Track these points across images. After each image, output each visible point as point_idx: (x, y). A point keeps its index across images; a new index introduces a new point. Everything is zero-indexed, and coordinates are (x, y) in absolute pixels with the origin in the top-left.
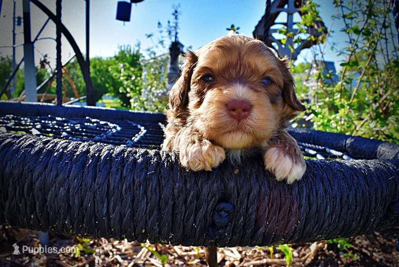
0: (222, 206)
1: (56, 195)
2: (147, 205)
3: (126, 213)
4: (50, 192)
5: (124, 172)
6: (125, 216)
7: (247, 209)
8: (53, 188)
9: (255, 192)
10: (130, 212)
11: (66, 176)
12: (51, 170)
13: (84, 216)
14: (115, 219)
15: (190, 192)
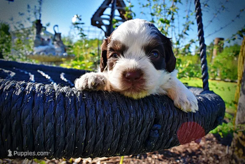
0: (156, 127)
1: (44, 130)
2: (114, 131)
3: (100, 138)
4: (38, 127)
5: (97, 108)
6: (99, 140)
7: (167, 127)
8: (42, 124)
9: (172, 116)
10: (103, 137)
11: (52, 113)
12: (39, 108)
13: (66, 144)
14: (91, 143)
15: (139, 119)
